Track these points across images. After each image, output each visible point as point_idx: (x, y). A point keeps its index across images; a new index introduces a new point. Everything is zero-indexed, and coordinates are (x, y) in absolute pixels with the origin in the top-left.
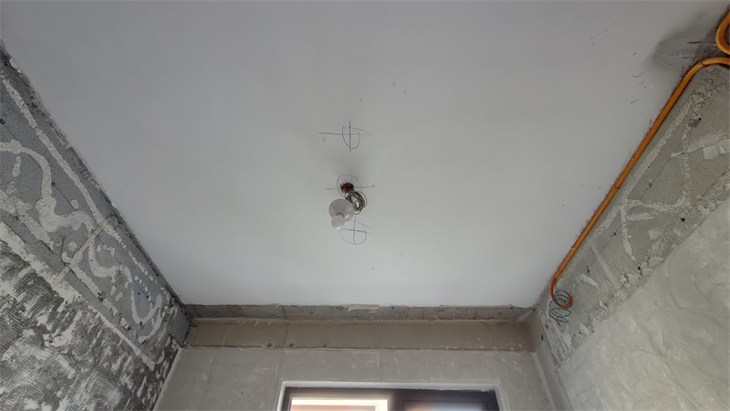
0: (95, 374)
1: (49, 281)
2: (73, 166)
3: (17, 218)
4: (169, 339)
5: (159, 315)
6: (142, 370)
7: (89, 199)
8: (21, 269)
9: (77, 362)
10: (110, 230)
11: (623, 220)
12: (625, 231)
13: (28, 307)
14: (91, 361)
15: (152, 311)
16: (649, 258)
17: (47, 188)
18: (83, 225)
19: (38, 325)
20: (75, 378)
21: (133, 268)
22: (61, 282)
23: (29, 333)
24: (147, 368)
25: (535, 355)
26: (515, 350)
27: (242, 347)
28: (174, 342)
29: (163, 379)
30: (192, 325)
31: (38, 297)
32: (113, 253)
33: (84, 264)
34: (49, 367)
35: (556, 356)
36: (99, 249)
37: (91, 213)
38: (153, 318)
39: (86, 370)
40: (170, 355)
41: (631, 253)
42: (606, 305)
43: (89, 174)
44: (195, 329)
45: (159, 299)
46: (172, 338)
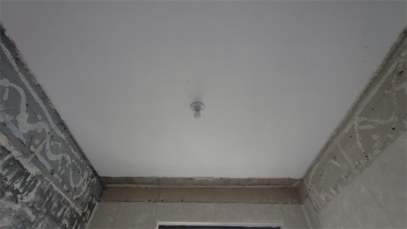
0: (47, 219)
1: (22, 162)
2: (39, 95)
3: (5, 125)
4: (91, 197)
5: (85, 183)
6: (75, 216)
7: (47, 114)
8: (6, 155)
9: (37, 211)
10: (59, 133)
11: (356, 129)
12: (357, 135)
13: (9, 178)
14: (45, 211)
15: (82, 181)
16: (373, 151)
17: (23, 107)
18: (44, 130)
19: (15, 189)
20: (35, 221)
21: (72, 155)
22: (29, 163)
23: (9, 194)
24: (78, 215)
25: (302, 206)
26: (292, 204)
27: (133, 202)
28: (94, 199)
29: (86, 221)
30: (105, 188)
31: (15, 172)
32: (60, 146)
33: (43, 153)
34: (20, 215)
35: (316, 207)
36: (52, 144)
37: (48, 123)
38: (82, 185)
39: (42, 216)
40: (91, 206)
41: (361, 148)
42: (346, 177)
43: (48, 100)
44: (106, 191)
45: (86, 173)
46: (93, 196)
